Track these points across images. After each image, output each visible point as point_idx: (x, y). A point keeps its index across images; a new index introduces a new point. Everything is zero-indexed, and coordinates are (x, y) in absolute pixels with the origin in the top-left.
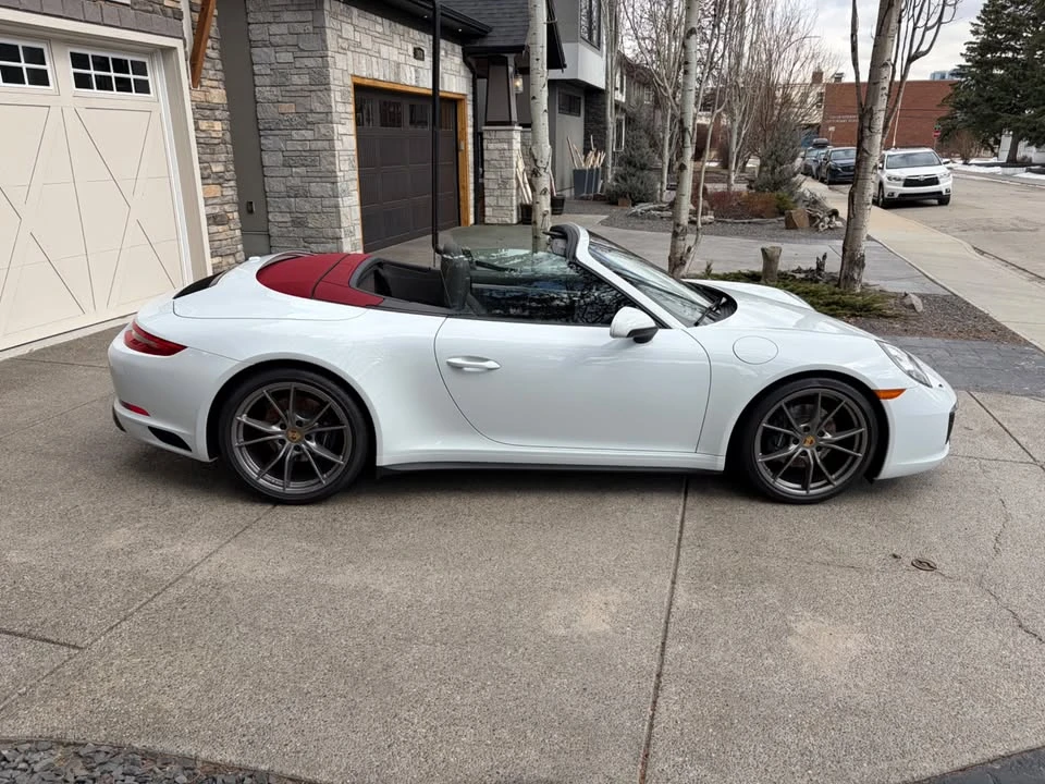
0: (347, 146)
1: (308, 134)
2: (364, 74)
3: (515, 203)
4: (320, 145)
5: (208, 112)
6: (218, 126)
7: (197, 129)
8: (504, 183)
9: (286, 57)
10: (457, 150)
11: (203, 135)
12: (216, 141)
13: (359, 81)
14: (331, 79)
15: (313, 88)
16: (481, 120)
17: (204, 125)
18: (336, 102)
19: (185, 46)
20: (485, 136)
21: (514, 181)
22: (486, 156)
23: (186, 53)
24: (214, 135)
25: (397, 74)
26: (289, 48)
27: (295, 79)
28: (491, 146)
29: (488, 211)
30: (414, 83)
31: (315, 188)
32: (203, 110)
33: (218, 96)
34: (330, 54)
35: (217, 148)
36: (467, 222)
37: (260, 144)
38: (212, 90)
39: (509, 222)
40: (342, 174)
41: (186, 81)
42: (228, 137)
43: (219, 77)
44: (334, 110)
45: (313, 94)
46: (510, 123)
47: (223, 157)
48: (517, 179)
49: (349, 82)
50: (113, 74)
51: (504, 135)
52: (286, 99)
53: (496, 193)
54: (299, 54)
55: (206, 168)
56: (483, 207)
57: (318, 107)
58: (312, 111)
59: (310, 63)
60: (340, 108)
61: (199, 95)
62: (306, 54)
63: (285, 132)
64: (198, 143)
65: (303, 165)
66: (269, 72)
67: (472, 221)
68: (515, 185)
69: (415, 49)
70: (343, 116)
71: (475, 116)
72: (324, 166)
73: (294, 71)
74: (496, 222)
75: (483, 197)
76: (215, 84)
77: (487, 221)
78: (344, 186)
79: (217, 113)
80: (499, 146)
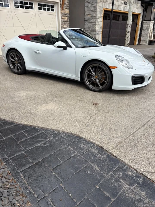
0: (100, 24)
1: (92, 21)
2: (107, 8)
3: (148, 40)
4: (94, 23)
5: (64, 15)
6: (66, 18)
7: (61, 18)
8: (146, 35)
9: (90, 5)
10: (136, 27)
11: (63, 19)
12: (66, 21)
13: (105, 9)
14: (97, 8)
15: (94, 11)
16: (144, 19)
17: (63, 17)
18: (98, 14)
19: (61, 2)
20: (144, 23)
21: (149, 34)
22: (143, 28)
23: (61, 3)
24: (65, 19)
25: (118, 8)
26: (91, 3)
27: (91, 9)
28: (145, 26)
29: (141, 42)
30: (123, 10)
31: (92, 33)
32: (63, 14)
33: (67, 12)
34: (98, 3)
35: (66, 22)
36: (135, 44)
37: (84, 24)
38: (66, 11)
39: (146, 44)
40: (97, 30)
41: (60, 9)
42: (69, 20)
43: (68, 8)
44: (97, 15)
45: (94, 12)
46: (150, 20)
47: (67, 24)
48: (150, 34)
49: (103, 9)
50: (46, 8)
51: (148, 23)
52: (89, 14)
53: (144, 37)
54: (92, 4)
55: (62, 26)
56: (140, 40)
57: (94, 15)
58: (93, 16)
59: (94, 5)
60: (99, 15)
61: (63, 12)
62: (94, 4)
63: (88, 21)
64: (61, 21)
65: (91, 28)
66: (87, 8)
67: (137, 43)
68: (149, 36)
69: (124, 2)
70: (99, 17)
71: (142, 19)
72: (94, 28)
73: (91, 8)
74: (142, 44)
75: (141, 38)
76: (67, 9)
77: (141, 44)
78: (98, 33)
79: (66, 15)
80: (147, 26)
